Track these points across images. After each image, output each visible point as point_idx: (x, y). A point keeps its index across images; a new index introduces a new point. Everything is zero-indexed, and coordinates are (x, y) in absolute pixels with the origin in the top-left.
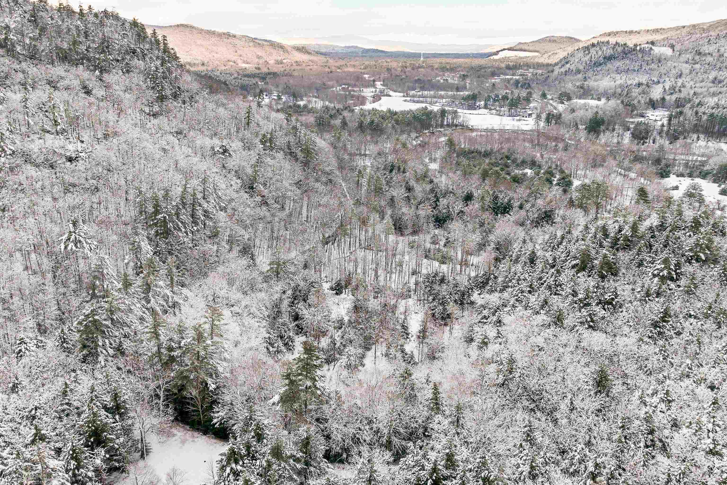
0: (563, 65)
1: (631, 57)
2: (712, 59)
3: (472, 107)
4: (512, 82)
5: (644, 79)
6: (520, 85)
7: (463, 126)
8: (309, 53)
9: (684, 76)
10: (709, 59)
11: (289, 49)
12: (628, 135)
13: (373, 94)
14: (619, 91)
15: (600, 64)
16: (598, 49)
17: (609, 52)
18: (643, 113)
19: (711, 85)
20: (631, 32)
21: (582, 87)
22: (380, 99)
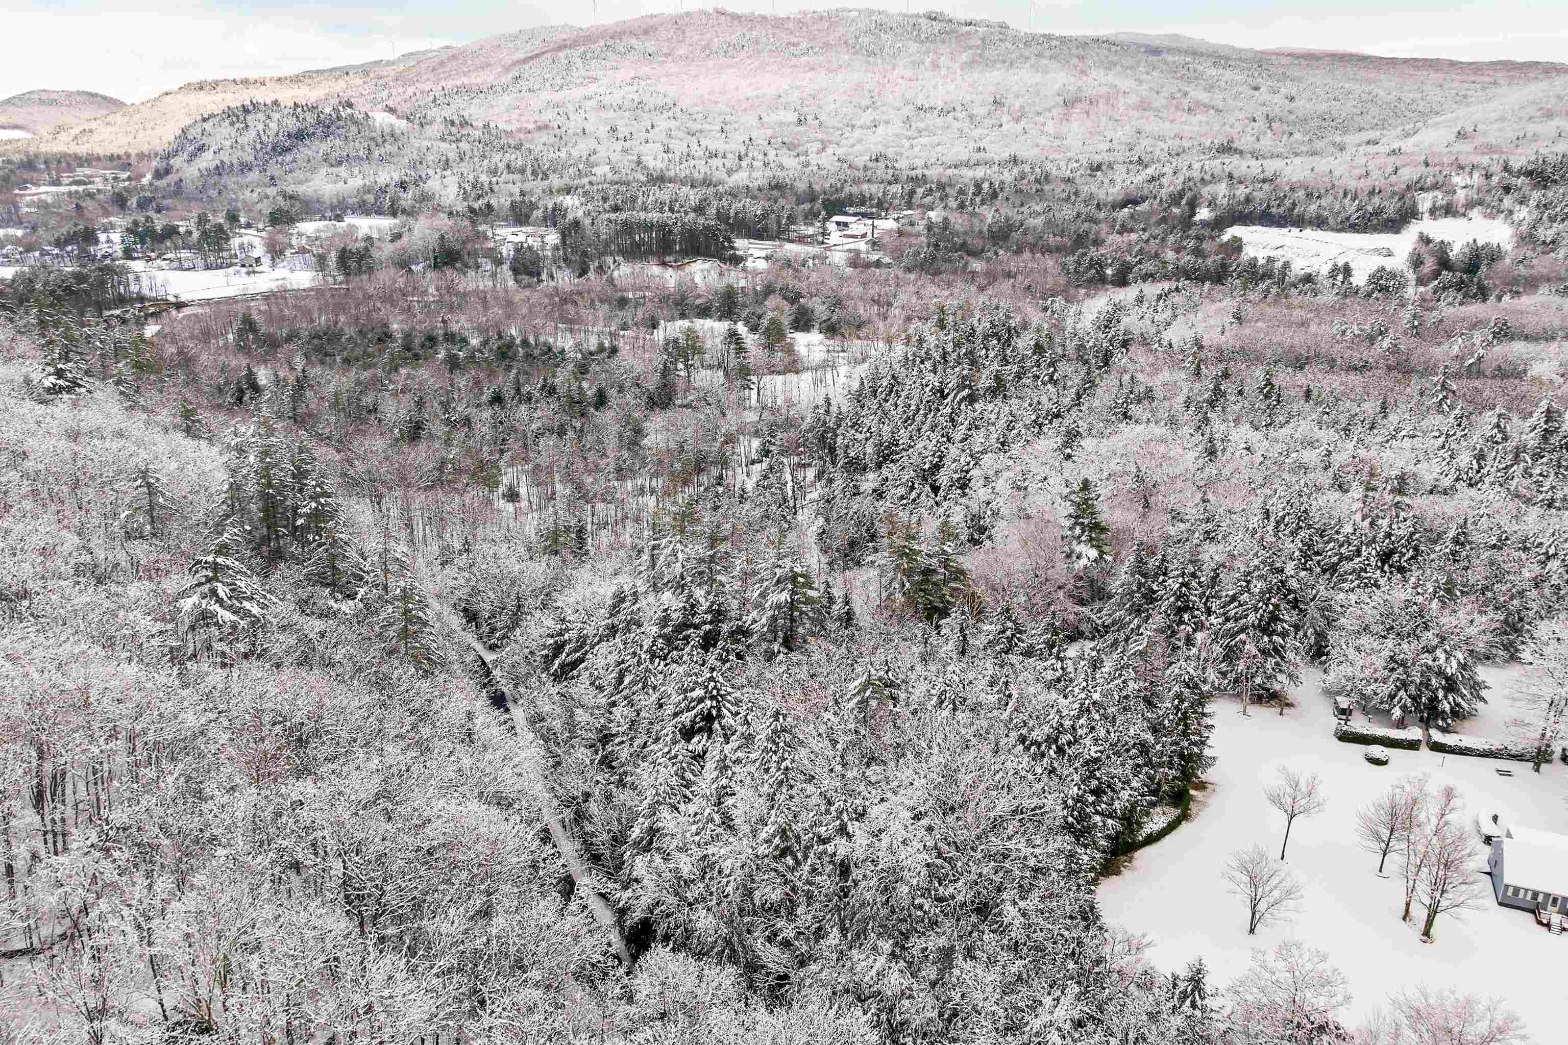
1: (339, 132)
2: (478, 133)
10: (474, 133)
14: (369, 198)
17: (292, 125)
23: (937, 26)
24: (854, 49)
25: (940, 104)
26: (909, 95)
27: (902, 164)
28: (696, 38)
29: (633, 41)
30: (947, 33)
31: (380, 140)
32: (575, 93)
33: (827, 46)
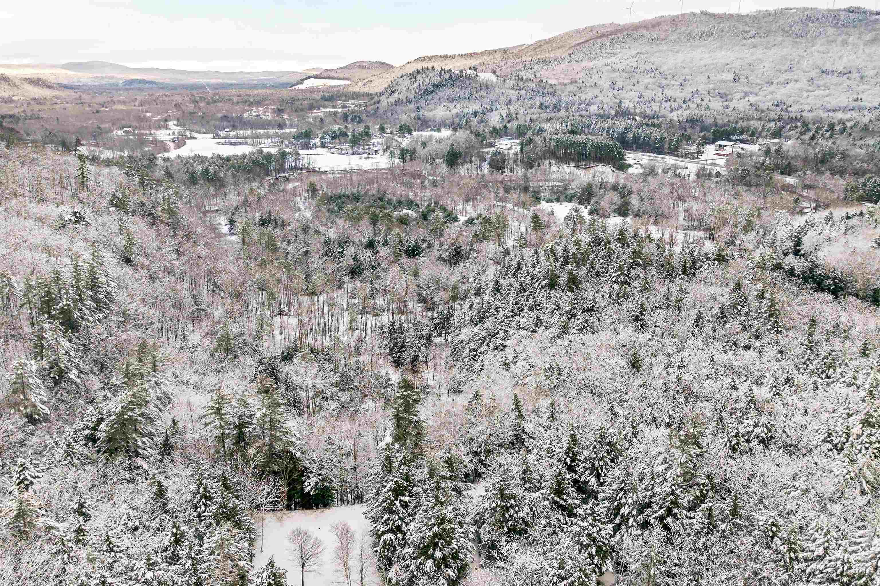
0: (391, 95)
1: (459, 84)
2: (534, 85)
3: (307, 147)
4: (339, 115)
5: (477, 107)
6: (349, 119)
7: (307, 168)
8: (50, 87)
9: (512, 102)
10: (532, 85)
11: (17, 82)
12: (486, 165)
13: (172, 137)
14: (457, 120)
15: (431, 93)
16: (424, 75)
17: (437, 80)
18: (492, 143)
19: (540, 111)
20: (446, 57)
21: (419, 119)
22: (185, 143)
23: (852, 16)
24: (786, 33)
25: (841, 69)
26: (819, 62)
27: (794, 109)
28: (683, 29)
29: (645, 32)
30: (860, 21)
31: (479, 89)
32: (599, 63)
33: (769, 32)
